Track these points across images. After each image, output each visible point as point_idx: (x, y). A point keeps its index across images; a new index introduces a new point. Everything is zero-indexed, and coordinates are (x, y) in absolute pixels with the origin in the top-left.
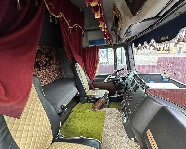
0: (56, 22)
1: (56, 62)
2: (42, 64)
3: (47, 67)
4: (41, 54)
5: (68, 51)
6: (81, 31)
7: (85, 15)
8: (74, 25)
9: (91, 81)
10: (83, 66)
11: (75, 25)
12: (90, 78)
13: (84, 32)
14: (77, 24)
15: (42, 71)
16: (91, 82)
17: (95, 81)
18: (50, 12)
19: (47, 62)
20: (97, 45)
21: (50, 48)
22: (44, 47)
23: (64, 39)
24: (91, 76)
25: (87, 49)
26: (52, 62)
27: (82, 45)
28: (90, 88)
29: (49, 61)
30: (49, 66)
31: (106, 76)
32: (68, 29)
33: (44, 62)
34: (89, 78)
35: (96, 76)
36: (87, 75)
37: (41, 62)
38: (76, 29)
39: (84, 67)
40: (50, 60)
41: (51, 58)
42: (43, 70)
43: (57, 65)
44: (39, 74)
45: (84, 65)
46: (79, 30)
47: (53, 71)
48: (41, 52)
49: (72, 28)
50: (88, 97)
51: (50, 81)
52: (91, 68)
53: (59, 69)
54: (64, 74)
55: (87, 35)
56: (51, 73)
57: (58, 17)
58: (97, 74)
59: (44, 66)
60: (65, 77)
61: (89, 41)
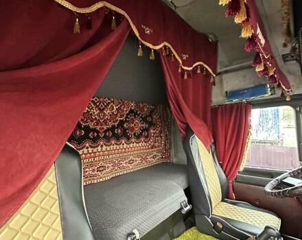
0: (152, 57)
1: (161, 132)
2: (135, 133)
3: (142, 139)
4: (135, 117)
5: (177, 112)
6: (208, 75)
7: (219, 45)
8: (195, 65)
9: (228, 180)
10: (210, 144)
11: (197, 64)
12: (227, 173)
13: (214, 76)
14: (201, 63)
15: (131, 145)
16: (228, 183)
17: (240, 182)
18: (139, 38)
19: (143, 130)
20: (244, 100)
21: (151, 107)
22: (141, 105)
23: (169, 87)
24: (229, 167)
25: (222, 109)
26: (152, 131)
27: (211, 101)
28: (226, 196)
29: (147, 130)
30: (147, 137)
31: (272, 175)
32: (180, 71)
33: (137, 131)
34: (225, 172)
35: (241, 169)
36: (220, 164)
37: (132, 129)
38: (199, 72)
39: (213, 147)
40: (149, 127)
41: (151, 124)
42: (135, 144)
43: (161, 137)
44: (125, 149)
45: (213, 141)
46: (204, 73)
47: (152, 148)
48: (136, 114)
49: (190, 69)
50: (214, 221)
51: (146, 165)
52: (228, 149)
53: (165, 145)
54: (175, 155)
55: (221, 81)
56: (148, 151)
57: (157, 48)
58: (244, 165)
59: (138, 137)
60: (174, 160)
61: (226, 92)
